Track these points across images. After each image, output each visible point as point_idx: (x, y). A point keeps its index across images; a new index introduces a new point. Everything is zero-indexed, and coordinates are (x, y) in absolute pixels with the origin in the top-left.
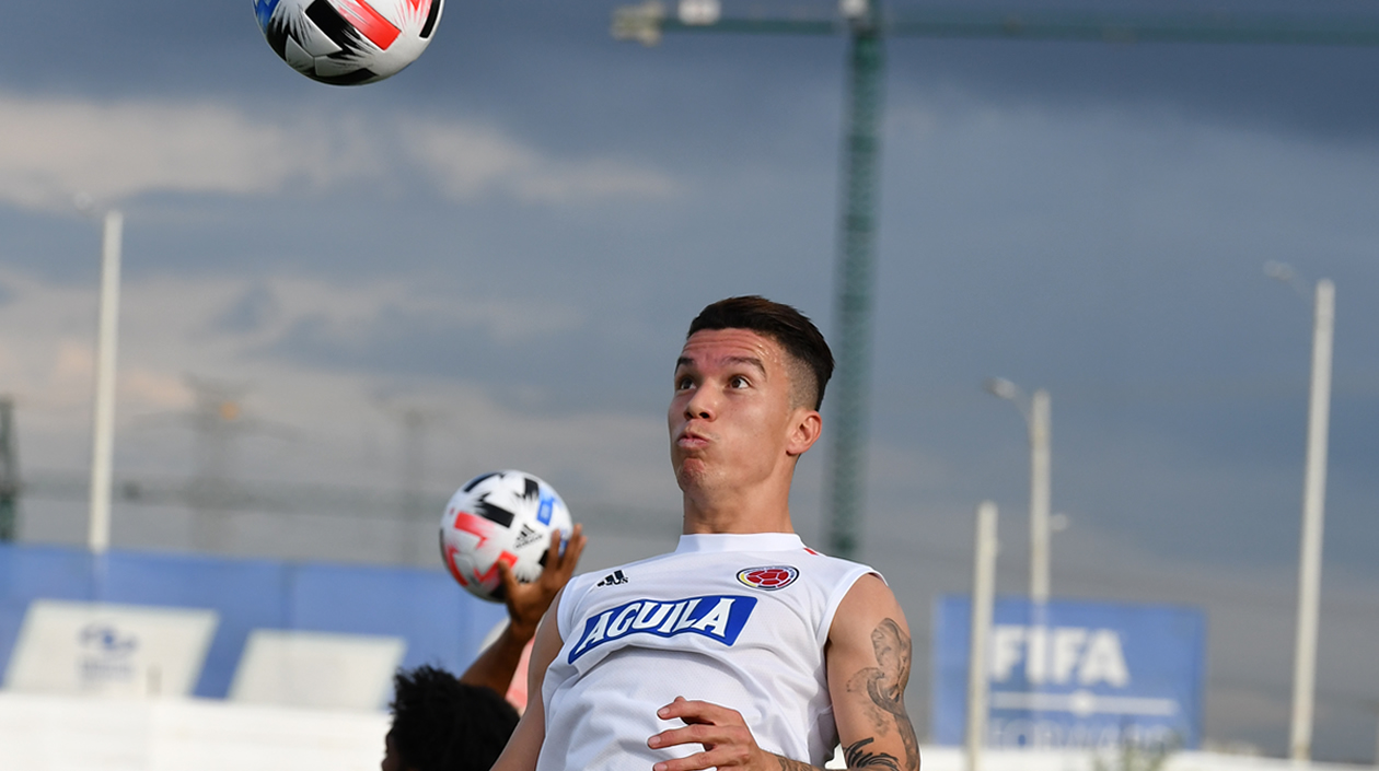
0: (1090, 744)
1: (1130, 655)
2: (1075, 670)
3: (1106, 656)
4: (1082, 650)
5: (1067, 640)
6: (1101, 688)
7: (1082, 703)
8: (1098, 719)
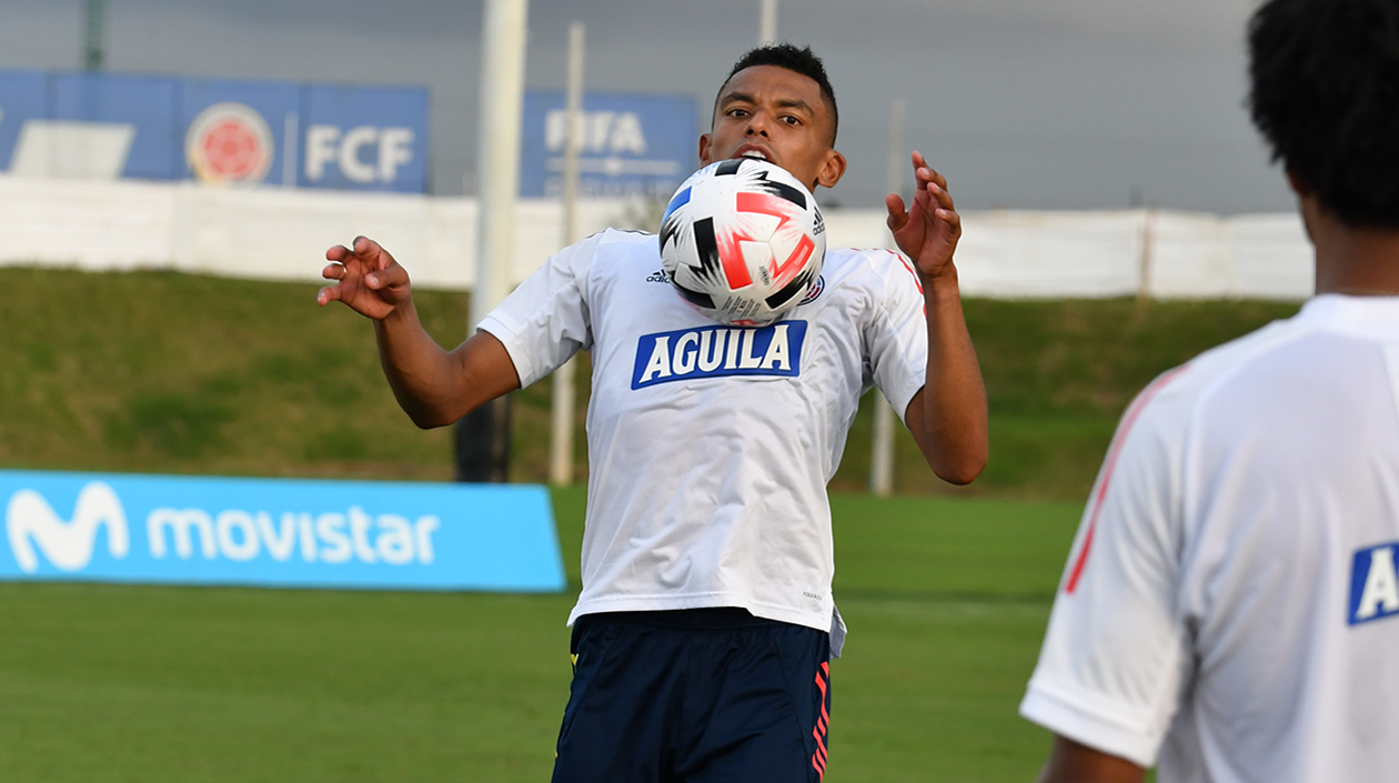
0: (622, 193)
1: (647, 130)
2: (608, 142)
3: (629, 132)
4: (612, 128)
5: (601, 121)
6: (626, 154)
7: (613, 166)
8: (624, 178)
